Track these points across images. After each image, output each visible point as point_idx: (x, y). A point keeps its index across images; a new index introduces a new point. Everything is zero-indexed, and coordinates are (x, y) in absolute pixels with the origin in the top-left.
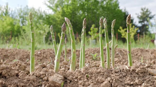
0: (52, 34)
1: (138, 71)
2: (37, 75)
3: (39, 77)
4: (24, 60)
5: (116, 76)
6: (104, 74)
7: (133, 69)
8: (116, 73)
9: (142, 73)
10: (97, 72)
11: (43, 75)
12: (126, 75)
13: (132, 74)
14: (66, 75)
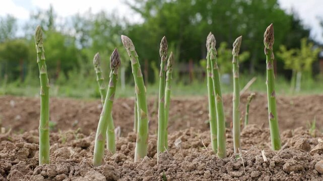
1: (288, 167)
2: (48, 173)
3: (52, 177)
5: (233, 177)
6: (203, 174)
7: (276, 160)
8: (235, 169)
9: (299, 171)
10: (188, 167)
11: (61, 173)
12: (260, 176)
13: (273, 172)
14: (116, 175)
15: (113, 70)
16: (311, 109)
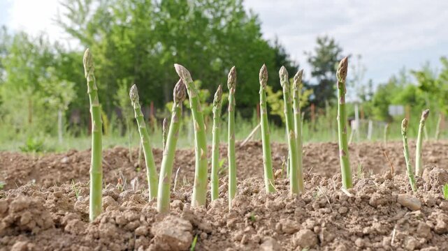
0: (137, 110)
1: (374, 200)
2: (118, 221)
3: (124, 226)
4: (20, 182)
5: (324, 214)
6: (293, 212)
7: (362, 195)
8: (321, 206)
9: (384, 204)
10: (275, 206)
11: (133, 221)
12: (348, 212)
13: (359, 207)
14: (196, 219)
15: (177, 103)
16: (325, 159)
